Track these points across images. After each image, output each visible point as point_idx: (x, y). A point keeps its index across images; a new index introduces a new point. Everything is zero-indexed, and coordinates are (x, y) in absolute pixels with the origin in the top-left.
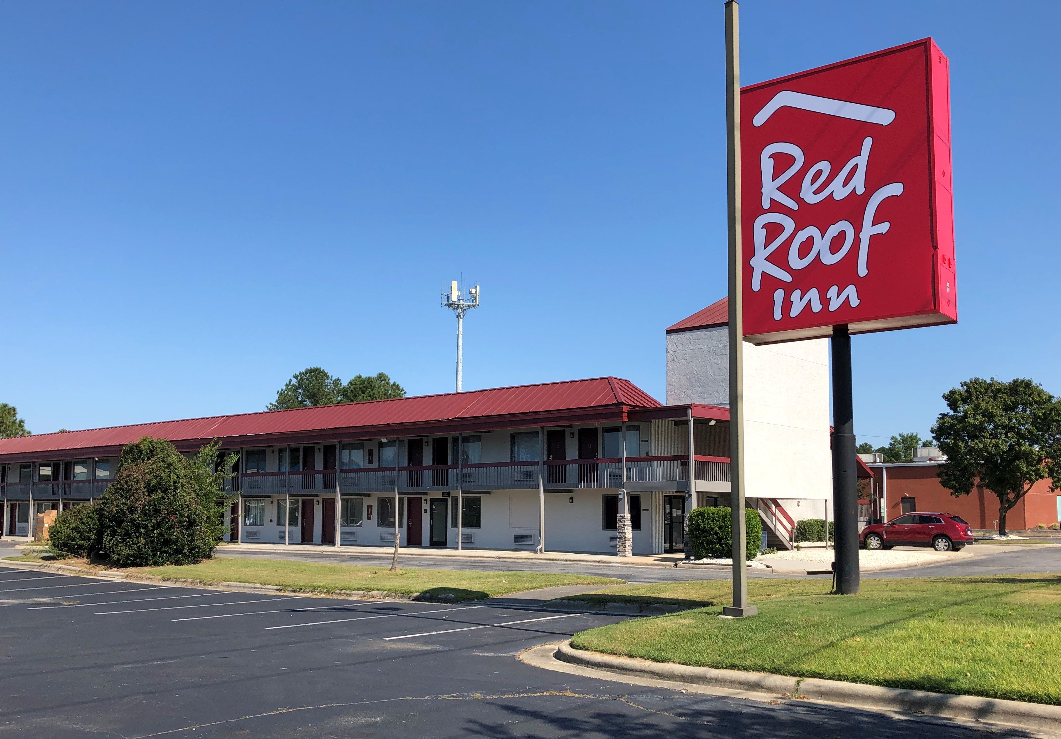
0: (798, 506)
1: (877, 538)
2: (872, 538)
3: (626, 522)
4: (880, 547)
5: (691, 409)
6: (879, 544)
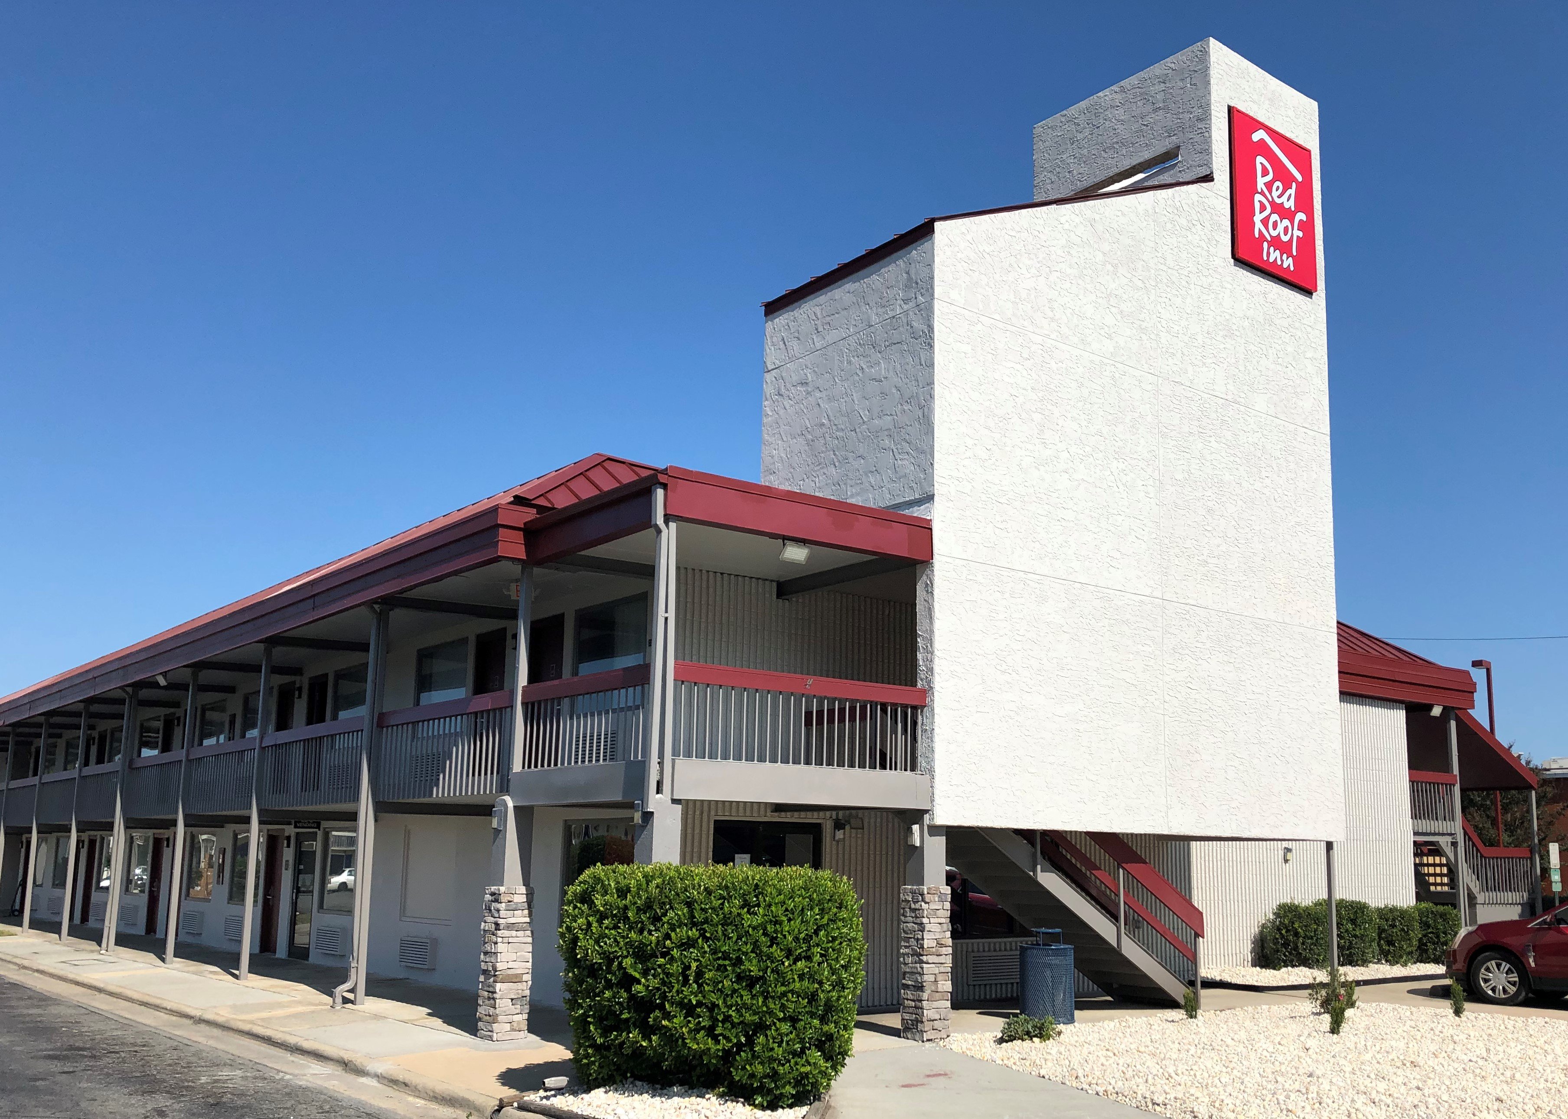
0: (1286, 861)
1: (1505, 966)
2: (1493, 964)
3: (503, 913)
4: (1517, 993)
5: (665, 486)
6: (1514, 984)
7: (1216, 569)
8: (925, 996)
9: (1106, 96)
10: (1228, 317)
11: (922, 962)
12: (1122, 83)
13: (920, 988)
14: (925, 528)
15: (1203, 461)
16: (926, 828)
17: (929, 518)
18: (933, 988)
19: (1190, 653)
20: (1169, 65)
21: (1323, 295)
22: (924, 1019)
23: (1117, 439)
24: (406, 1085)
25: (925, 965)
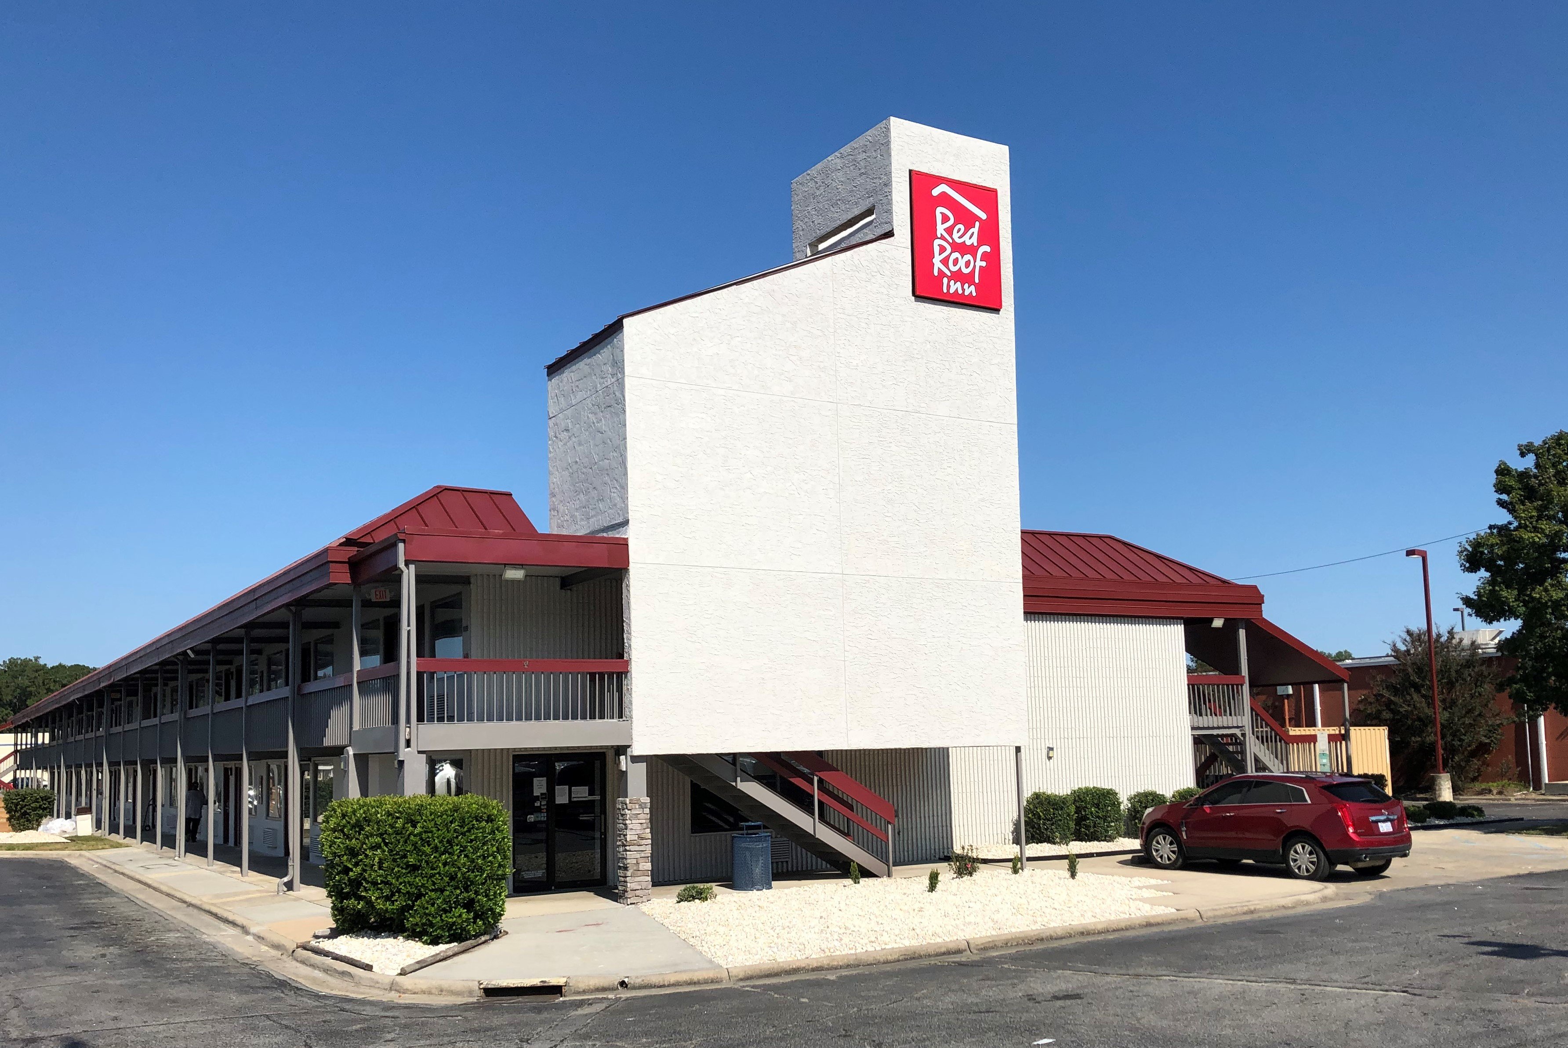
1: (1168, 838)
2: (1161, 836)
4: (1176, 859)
5: (404, 541)
6: (1174, 852)
7: (897, 545)
8: (629, 873)
9: (834, 160)
10: (908, 344)
11: (626, 850)
12: (842, 150)
13: (626, 868)
14: (623, 545)
15: (884, 464)
16: (629, 758)
17: (626, 537)
18: (635, 868)
19: (870, 613)
20: (868, 137)
21: (1012, 309)
22: (628, 889)
23: (798, 457)
24: (263, 939)
25: (628, 853)
